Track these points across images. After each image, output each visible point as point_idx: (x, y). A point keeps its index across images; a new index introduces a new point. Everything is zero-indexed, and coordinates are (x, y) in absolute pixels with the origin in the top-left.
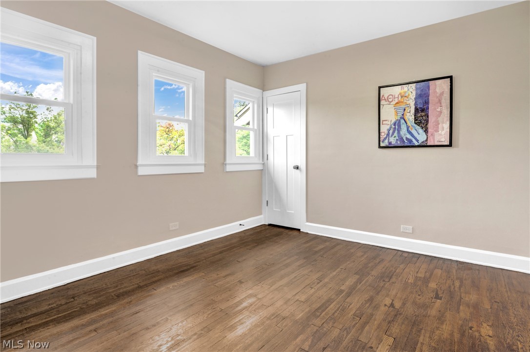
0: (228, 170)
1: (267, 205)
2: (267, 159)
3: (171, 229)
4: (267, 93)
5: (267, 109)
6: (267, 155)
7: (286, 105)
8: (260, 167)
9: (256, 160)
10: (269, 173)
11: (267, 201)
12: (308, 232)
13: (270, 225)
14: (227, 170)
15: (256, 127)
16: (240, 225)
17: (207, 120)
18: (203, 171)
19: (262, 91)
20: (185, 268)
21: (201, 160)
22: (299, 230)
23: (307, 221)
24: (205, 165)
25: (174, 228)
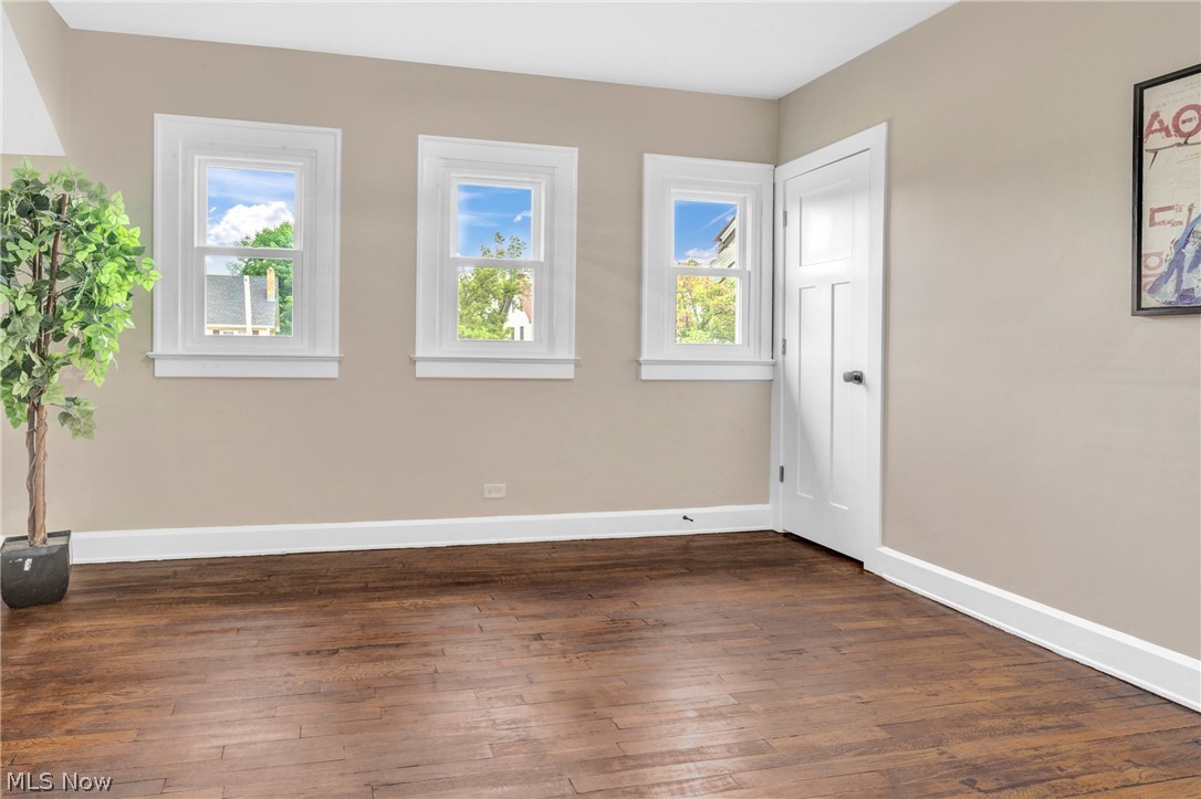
0: (644, 376)
1: (782, 480)
2: (784, 353)
3: (487, 495)
4: (788, 170)
5: (785, 213)
6: (784, 341)
7: (836, 194)
8: (763, 374)
9: (749, 354)
10: (788, 389)
11: (782, 468)
12: (885, 576)
13: (788, 535)
14: (643, 378)
15: (749, 268)
16: (685, 518)
17: (583, 257)
18: (572, 377)
19: (772, 167)
20: (471, 579)
21: (567, 351)
22: (860, 564)
23: (884, 543)
24: (577, 364)
25: (494, 495)
